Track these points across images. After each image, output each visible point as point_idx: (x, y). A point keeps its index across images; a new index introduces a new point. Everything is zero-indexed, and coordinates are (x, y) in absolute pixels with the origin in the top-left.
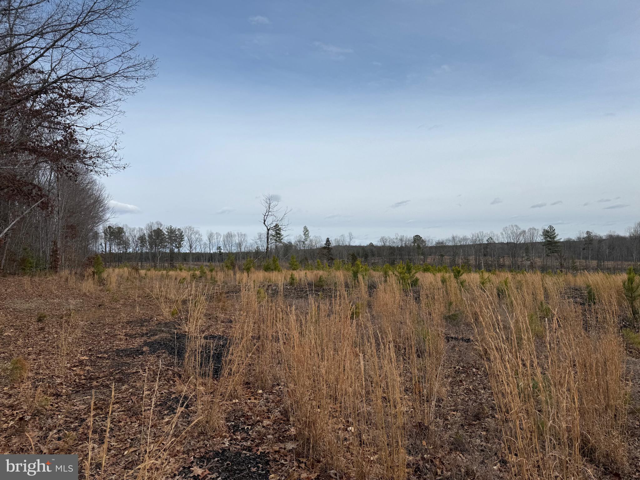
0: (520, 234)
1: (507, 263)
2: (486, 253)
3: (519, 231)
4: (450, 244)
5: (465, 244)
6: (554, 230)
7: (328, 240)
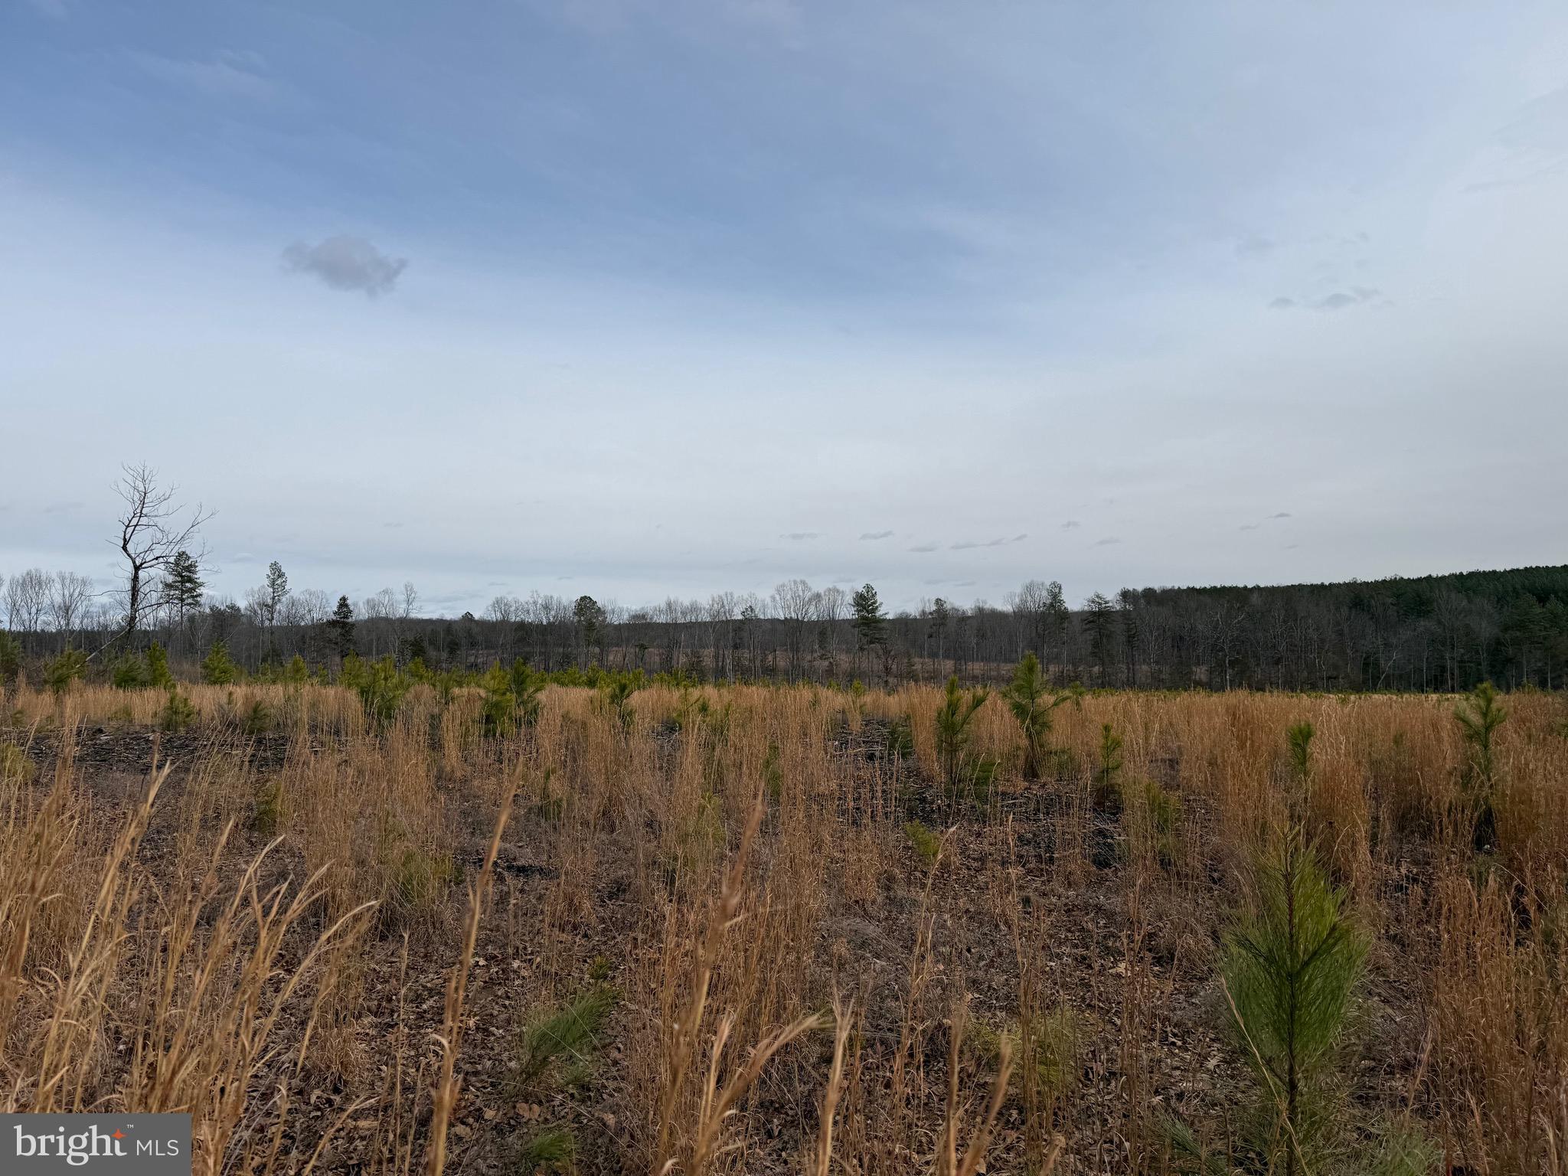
0: (810, 600)
1: (782, 663)
2: (738, 641)
3: (808, 595)
4: (662, 619)
5: (693, 620)
6: (874, 595)
7: (343, 603)
